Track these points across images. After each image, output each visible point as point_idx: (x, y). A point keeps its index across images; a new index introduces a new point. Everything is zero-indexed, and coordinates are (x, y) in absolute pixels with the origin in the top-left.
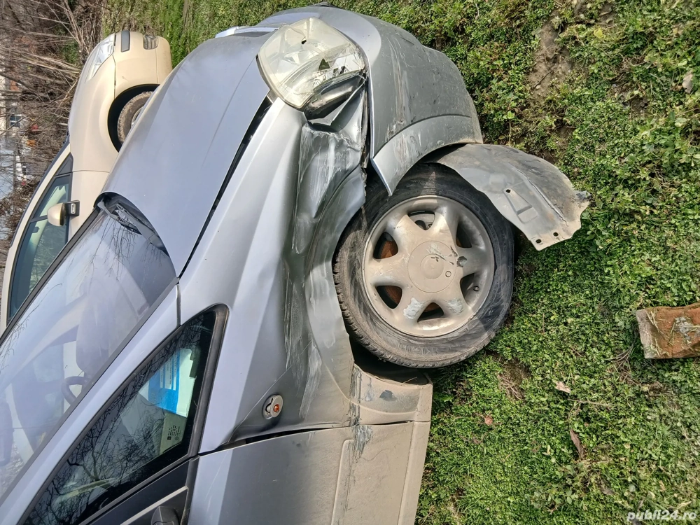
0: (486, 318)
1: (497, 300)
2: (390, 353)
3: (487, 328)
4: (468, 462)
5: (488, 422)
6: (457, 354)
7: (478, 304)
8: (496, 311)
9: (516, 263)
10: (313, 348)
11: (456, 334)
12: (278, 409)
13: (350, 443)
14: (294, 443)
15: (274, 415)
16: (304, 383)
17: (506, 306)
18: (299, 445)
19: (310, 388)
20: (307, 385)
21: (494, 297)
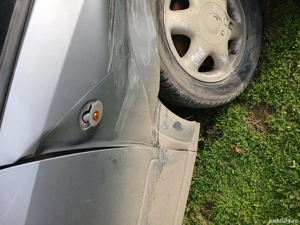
0: (242, 73)
1: (248, 61)
2: (183, 88)
3: (243, 80)
4: (218, 182)
5: (238, 150)
6: (226, 96)
7: (236, 63)
8: (248, 68)
9: (263, 34)
10: (133, 60)
11: (223, 83)
12: (97, 117)
13: (155, 163)
14: (110, 158)
15: (93, 123)
16: (123, 95)
17: (254, 65)
18: (115, 161)
19: (128, 102)
20: (126, 98)
21: (246, 60)
